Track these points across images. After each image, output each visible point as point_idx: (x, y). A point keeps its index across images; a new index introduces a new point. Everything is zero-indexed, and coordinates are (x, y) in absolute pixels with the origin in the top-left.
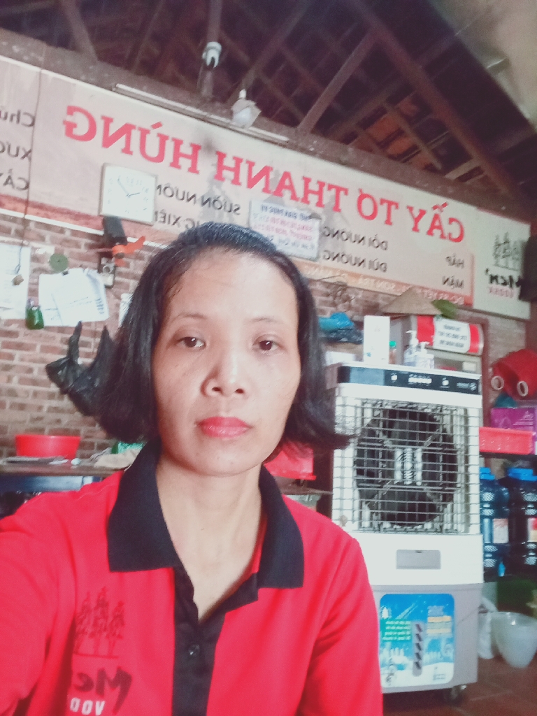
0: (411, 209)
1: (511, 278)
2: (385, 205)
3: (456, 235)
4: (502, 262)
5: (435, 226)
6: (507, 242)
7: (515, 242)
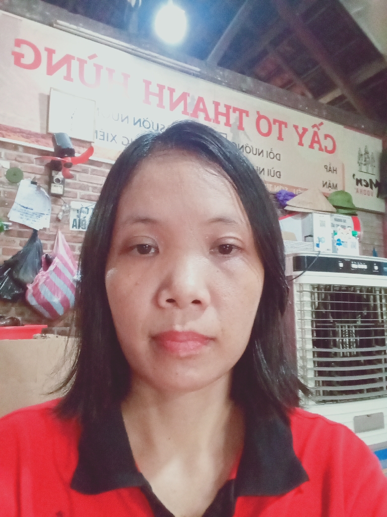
0: (296, 127)
1: (371, 180)
2: (277, 124)
3: (330, 148)
4: (364, 168)
5: (315, 141)
6: (367, 153)
7: (372, 153)
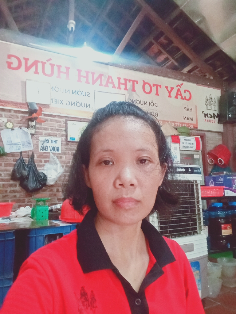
0: (167, 87)
1: (214, 114)
2: (155, 86)
3: (188, 97)
4: (209, 107)
5: (178, 93)
6: (211, 98)
7: (215, 98)
